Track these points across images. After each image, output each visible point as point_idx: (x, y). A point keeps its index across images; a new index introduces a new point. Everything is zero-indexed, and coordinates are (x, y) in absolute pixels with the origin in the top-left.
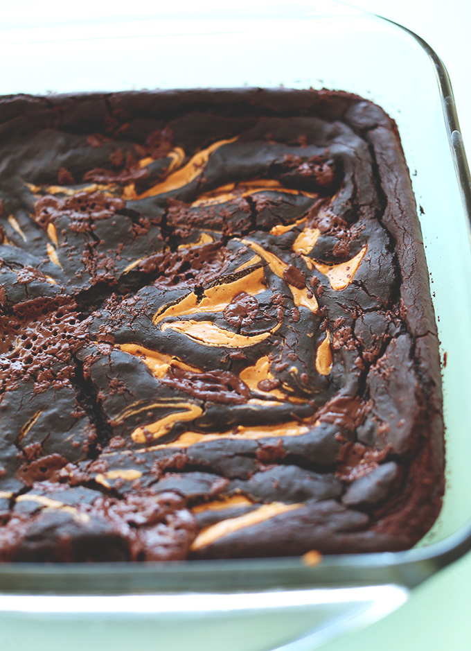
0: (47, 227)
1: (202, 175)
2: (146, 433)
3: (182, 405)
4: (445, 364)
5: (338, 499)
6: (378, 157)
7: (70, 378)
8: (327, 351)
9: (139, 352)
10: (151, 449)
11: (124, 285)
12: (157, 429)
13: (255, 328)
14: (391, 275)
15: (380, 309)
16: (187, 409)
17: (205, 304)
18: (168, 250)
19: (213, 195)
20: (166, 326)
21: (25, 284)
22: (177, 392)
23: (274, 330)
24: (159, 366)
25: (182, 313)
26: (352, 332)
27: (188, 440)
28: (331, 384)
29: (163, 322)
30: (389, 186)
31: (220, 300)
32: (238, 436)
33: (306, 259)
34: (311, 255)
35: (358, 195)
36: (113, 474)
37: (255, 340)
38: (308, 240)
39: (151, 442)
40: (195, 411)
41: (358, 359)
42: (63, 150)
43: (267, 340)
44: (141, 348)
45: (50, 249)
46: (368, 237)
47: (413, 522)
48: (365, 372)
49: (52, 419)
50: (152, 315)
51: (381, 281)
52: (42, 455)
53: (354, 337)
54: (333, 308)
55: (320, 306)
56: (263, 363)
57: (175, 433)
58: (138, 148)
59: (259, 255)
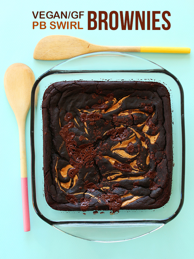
0: (84, 122)
1: (121, 107)
2: (110, 178)
3: (118, 172)
4: (174, 166)
5: (149, 195)
6: (164, 106)
7: (93, 164)
8: (149, 158)
9: (108, 158)
10: (111, 181)
11: (103, 138)
12: (113, 177)
13: (133, 153)
14: (164, 143)
15: (161, 151)
16: (119, 173)
17: (122, 145)
18: (113, 129)
19: (124, 113)
20: (113, 152)
21: (81, 141)
22: (117, 169)
23: (137, 154)
24: (113, 161)
25: (117, 148)
26: (154, 156)
27: (119, 180)
28: (149, 167)
29: (113, 150)
30: (166, 116)
31: (125, 144)
32: (129, 179)
33: (145, 134)
34: (147, 133)
35: (158, 118)
36: (104, 188)
37: (133, 156)
38: (146, 129)
39: (111, 180)
40: (121, 174)
41: (155, 163)
42: (86, 100)
43: (136, 156)
44: (109, 157)
45: (86, 129)
46: (160, 130)
47: (164, 202)
48: (157, 166)
49: (90, 175)
50: (110, 149)
51: (162, 144)
52: (89, 183)
53: (155, 157)
54: (151, 149)
55: (148, 147)
56: (135, 162)
57: (116, 178)
58: (105, 98)
59: (135, 133)
